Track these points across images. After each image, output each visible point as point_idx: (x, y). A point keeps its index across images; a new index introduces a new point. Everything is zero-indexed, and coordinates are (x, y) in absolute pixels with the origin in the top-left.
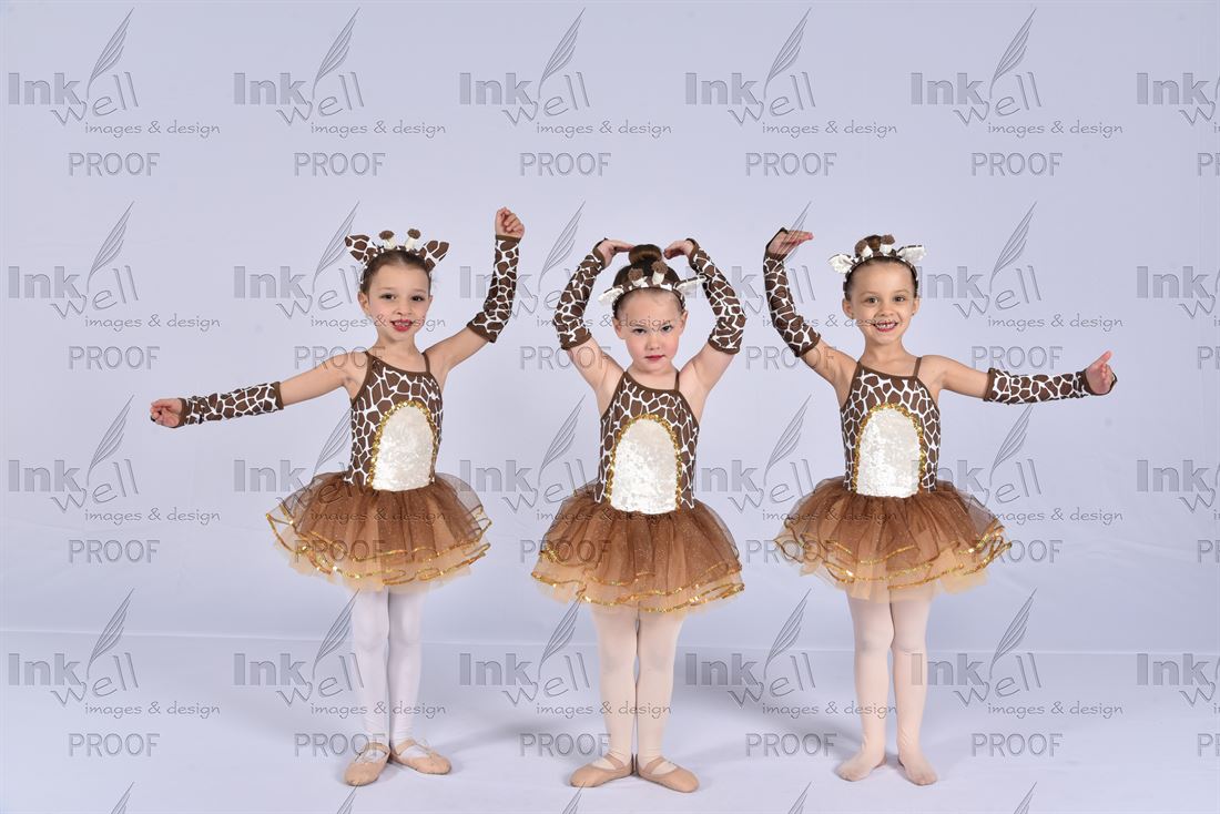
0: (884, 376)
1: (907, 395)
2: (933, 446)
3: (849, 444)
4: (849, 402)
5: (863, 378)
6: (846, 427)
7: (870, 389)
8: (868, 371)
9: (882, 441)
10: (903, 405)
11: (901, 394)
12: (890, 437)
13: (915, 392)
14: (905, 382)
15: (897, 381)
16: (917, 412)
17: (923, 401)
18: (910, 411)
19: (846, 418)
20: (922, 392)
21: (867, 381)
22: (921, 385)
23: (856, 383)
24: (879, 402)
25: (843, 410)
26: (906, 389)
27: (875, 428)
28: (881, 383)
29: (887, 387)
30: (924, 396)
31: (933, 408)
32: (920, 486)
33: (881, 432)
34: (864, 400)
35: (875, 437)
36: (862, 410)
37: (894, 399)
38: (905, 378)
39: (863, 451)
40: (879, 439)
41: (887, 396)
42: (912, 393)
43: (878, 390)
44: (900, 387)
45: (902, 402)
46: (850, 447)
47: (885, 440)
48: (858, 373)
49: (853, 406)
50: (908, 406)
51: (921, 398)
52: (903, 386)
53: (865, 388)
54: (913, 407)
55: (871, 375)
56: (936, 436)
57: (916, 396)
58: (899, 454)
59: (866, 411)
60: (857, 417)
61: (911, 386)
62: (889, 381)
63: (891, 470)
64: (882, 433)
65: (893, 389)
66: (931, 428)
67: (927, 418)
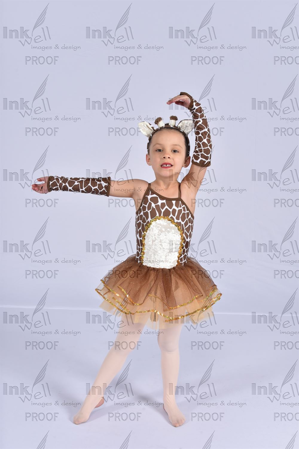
8: (153, 193)
10: (172, 217)
14: (174, 202)
22: (183, 203)
26: (174, 207)
30: (184, 210)
34: (149, 212)
42: (177, 209)
45: (171, 215)
48: (147, 193)
59: (150, 219)
66: (188, 230)
67: (186, 224)
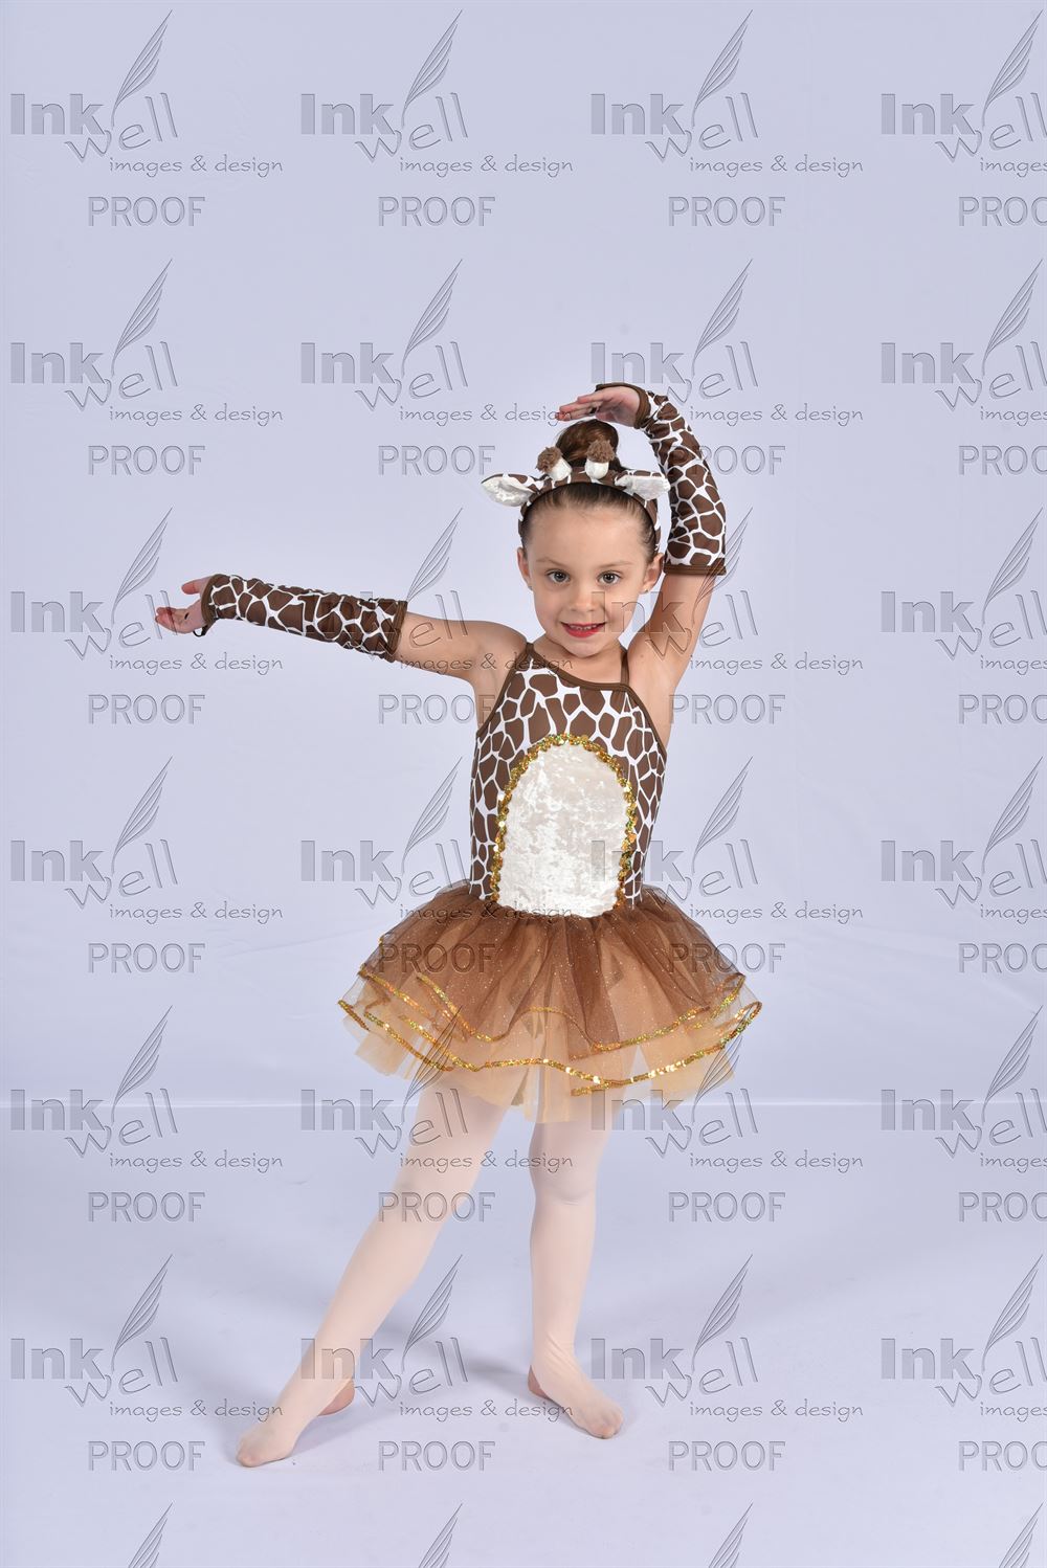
0: (569, 681)
1: (607, 719)
2: (647, 822)
3: (481, 805)
4: (494, 719)
5: (528, 674)
6: (482, 769)
7: (540, 699)
9: (554, 804)
11: (597, 718)
12: (572, 798)
13: (624, 714)
15: (592, 693)
16: (625, 753)
17: (637, 734)
18: (612, 752)
19: (485, 750)
20: (637, 715)
21: (535, 681)
23: (513, 683)
24: (553, 730)
25: (481, 734)
27: (543, 778)
28: (562, 691)
29: (571, 702)
31: (654, 748)
32: (618, 895)
33: (553, 788)
35: (541, 796)
36: (519, 740)
37: (583, 727)
38: (607, 687)
39: (512, 823)
40: (549, 801)
41: (570, 718)
43: (553, 704)
44: (595, 704)
46: (485, 812)
47: (560, 804)
49: (501, 728)
50: (608, 742)
51: (634, 726)
52: (602, 702)
53: (530, 696)
54: (618, 745)
55: (545, 671)
56: (654, 803)
57: (625, 723)
58: (584, 833)
60: (507, 752)
61: (617, 704)
62: (576, 691)
63: (569, 861)
64: (557, 791)
65: (582, 708)
